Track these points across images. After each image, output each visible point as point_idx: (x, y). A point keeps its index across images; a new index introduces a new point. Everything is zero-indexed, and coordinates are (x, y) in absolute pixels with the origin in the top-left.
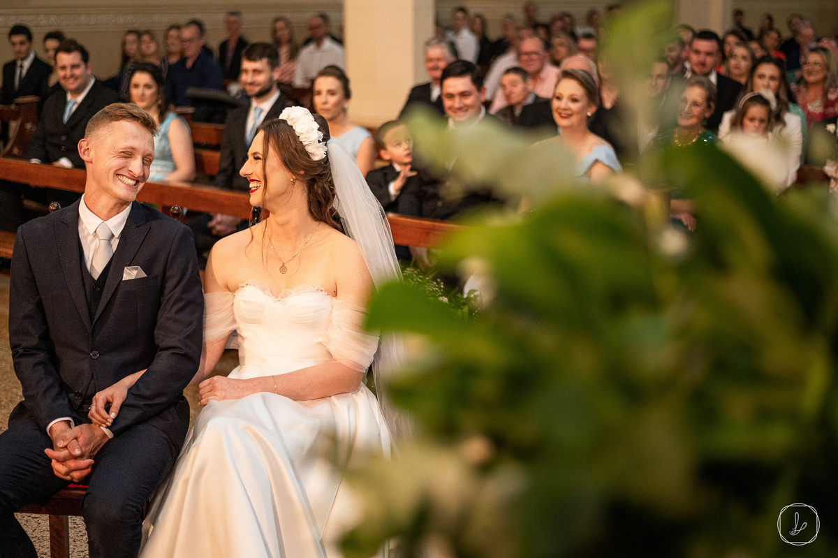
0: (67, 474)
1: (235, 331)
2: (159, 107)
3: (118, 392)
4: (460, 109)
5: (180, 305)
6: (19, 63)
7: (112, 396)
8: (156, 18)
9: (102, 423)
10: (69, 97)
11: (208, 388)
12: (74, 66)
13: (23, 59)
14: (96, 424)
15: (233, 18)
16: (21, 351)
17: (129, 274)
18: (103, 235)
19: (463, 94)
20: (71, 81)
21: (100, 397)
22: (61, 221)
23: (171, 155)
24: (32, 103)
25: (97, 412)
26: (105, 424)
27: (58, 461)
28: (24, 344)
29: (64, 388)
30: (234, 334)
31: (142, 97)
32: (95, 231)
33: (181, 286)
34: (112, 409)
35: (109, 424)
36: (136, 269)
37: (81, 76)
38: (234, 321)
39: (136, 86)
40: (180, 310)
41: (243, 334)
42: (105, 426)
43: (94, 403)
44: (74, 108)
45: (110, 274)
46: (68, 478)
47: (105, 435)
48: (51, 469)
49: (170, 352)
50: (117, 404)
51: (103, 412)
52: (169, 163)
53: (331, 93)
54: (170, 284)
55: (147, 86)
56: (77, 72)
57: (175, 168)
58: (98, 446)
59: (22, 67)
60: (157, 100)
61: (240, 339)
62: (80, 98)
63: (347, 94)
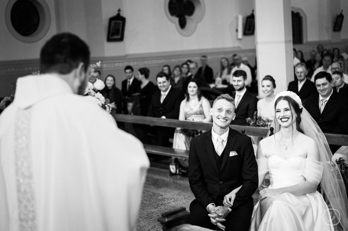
0: (216, 223)
1: (268, 172)
2: (198, 95)
3: (232, 195)
4: (323, 90)
5: (250, 165)
6: (128, 80)
7: (231, 197)
8: (173, 60)
9: (228, 206)
10: (162, 93)
11: (263, 193)
12: (164, 82)
13: (130, 78)
14: (225, 206)
15: (203, 59)
16: (193, 182)
17: (232, 154)
18: (220, 141)
19: (324, 84)
20: (163, 88)
21: (227, 197)
22: (206, 137)
23: (203, 113)
24: (138, 96)
25: (227, 202)
26: (229, 206)
27: (213, 218)
28: (194, 180)
29: (210, 194)
30: (268, 173)
31: (193, 91)
32: (217, 140)
33: (250, 158)
34: (231, 201)
35: (231, 206)
36: (234, 152)
37: (166, 86)
38: (268, 168)
39: (190, 87)
40: (250, 167)
41: (271, 173)
42: (229, 207)
43: (225, 199)
44: (165, 97)
45: (225, 154)
46: (216, 224)
47: (228, 210)
48: (210, 220)
49: (249, 181)
50: (233, 199)
51: (229, 202)
52: (203, 116)
53: (268, 86)
54: (246, 157)
55: (195, 87)
56: (165, 84)
57: (205, 118)
58: (226, 214)
59: (129, 82)
60: (198, 92)
61: (270, 175)
62: (167, 93)
63: (274, 86)
